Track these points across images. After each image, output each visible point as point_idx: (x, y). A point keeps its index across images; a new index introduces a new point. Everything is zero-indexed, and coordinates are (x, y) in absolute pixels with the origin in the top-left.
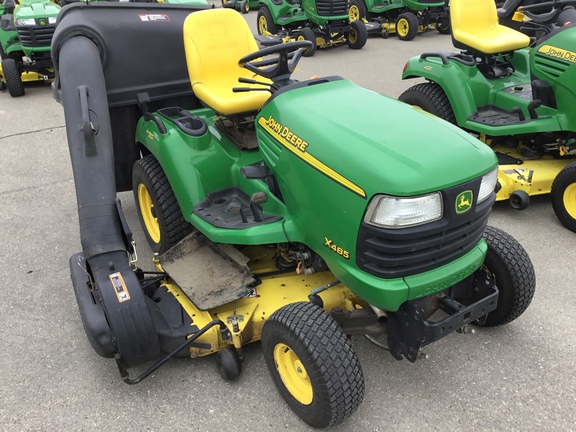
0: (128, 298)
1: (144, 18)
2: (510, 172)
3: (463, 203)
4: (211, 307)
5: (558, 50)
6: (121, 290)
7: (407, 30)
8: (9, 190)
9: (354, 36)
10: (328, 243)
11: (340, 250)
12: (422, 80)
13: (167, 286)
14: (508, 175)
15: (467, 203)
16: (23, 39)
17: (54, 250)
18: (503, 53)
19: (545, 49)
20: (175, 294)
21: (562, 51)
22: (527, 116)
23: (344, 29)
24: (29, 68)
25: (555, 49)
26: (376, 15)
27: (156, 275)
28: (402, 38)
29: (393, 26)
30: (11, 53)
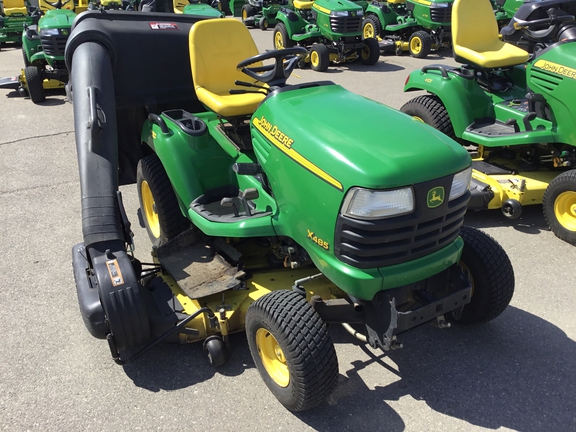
0: (122, 282)
1: (155, 26)
2: (504, 182)
3: (435, 198)
4: (201, 296)
5: (552, 64)
6: (116, 275)
7: (420, 48)
8: (23, 187)
9: (367, 52)
10: (310, 235)
11: (320, 242)
12: (424, 93)
13: (163, 277)
14: (502, 185)
15: (438, 198)
16: (46, 48)
17: (61, 243)
18: (503, 68)
19: (540, 63)
20: (169, 284)
21: (557, 66)
22: (522, 127)
23: (357, 46)
24: (50, 76)
25: (550, 63)
26: (391, 33)
27: (153, 267)
28: (415, 56)
29: (406, 44)
30: (34, 61)
